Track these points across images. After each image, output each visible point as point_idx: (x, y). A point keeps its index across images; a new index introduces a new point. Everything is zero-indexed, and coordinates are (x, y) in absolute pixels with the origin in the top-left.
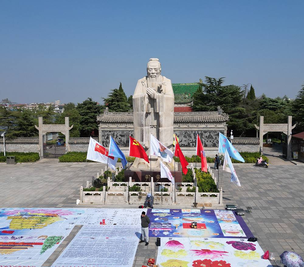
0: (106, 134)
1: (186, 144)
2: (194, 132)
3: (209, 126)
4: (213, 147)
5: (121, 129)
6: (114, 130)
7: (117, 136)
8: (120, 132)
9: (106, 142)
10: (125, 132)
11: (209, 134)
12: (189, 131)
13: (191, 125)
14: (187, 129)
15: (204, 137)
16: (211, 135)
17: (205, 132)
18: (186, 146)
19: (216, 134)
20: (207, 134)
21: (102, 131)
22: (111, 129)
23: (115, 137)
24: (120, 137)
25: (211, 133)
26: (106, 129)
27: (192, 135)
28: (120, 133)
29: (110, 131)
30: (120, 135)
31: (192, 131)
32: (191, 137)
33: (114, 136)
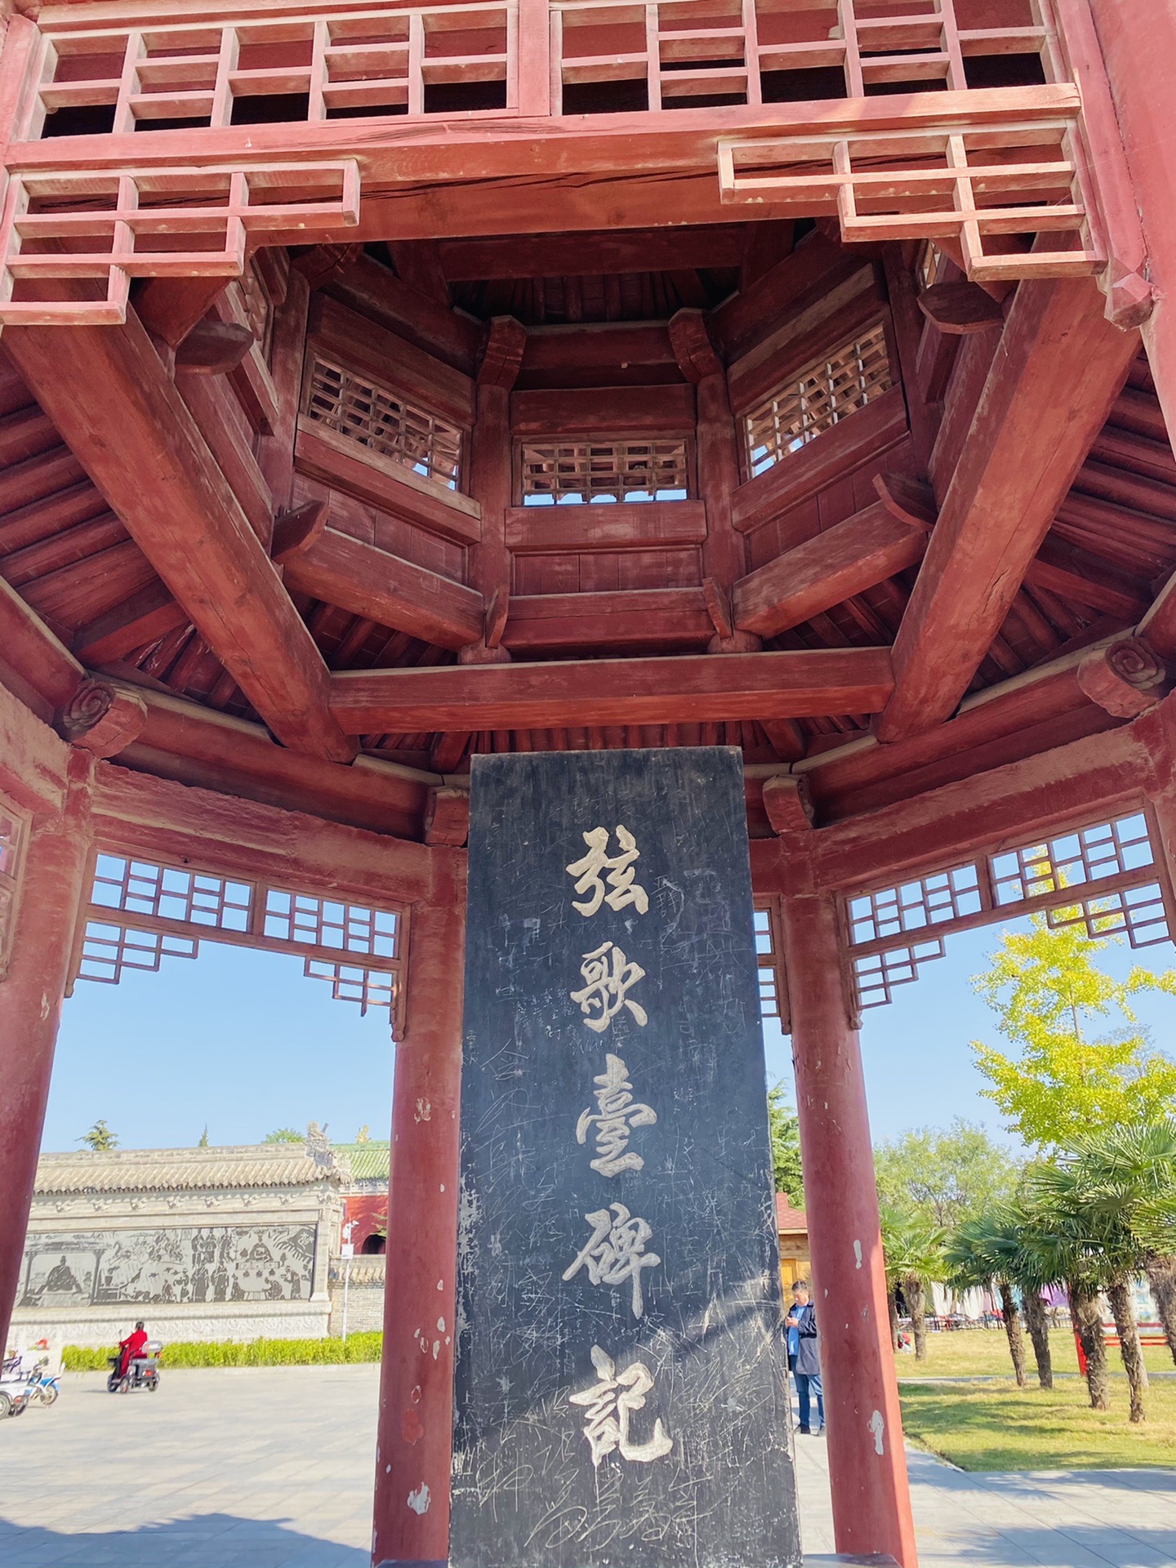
1: (155, 1289)
2: (195, 1232)
3: (259, 1201)
4: (267, 1299)
11: (255, 1240)
12: (174, 1229)
13: (182, 1203)
14: (167, 1222)
15: (232, 1255)
16: (263, 1246)
17: (241, 1231)
18: (156, 1299)
19: (285, 1237)
20: (248, 1242)
25: (265, 1237)
27: (187, 1250)
31: (187, 1228)
32: (179, 1256)
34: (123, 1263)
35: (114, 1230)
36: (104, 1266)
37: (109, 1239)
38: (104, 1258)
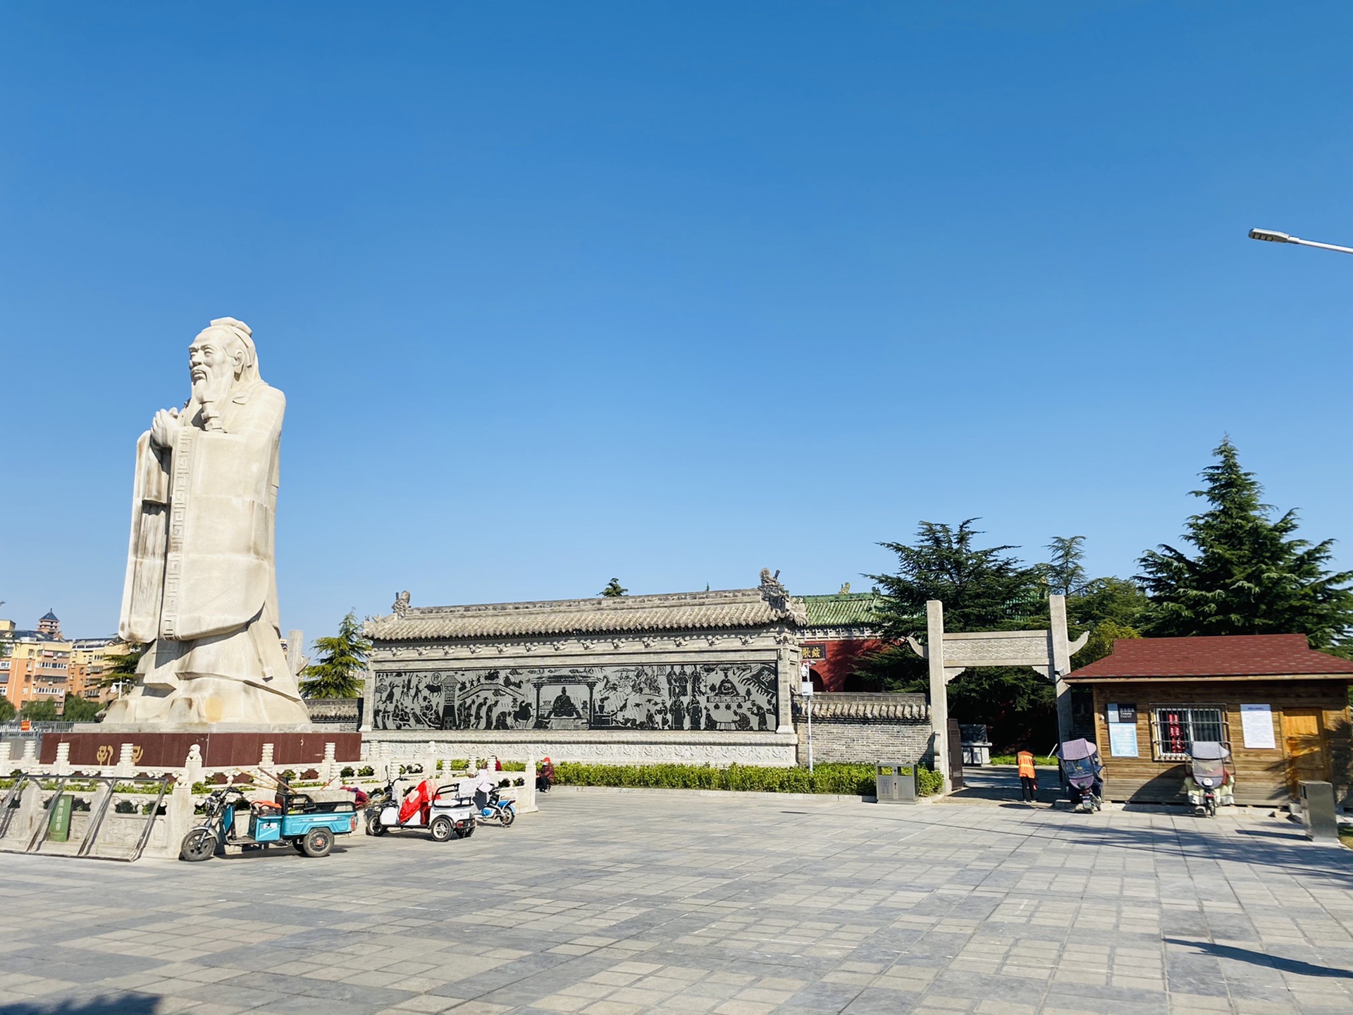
0: (387, 682)
1: (641, 718)
2: (668, 669)
3: (723, 642)
4: (737, 730)
5: (430, 665)
6: (412, 666)
7: (418, 691)
8: (429, 674)
9: (385, 712)
10: (444, 675)
11: (721, 676)
12: (650, 665)
13: (656, 644)
14: (644, 659)
15: (703, 689)
16: (728, 681)
17: (709, 668)
18: (642, 727)
19: (748, 675)
20: (716, 678)
21: (377, 672)
22: (401, 666)
23: (413, 692)
24: (426, 692)
25: (730, 674)
26: (387, 666)
27: (663, 682)
28: (429, 679)
29: (399, 674)
30: (429, 687)
31: (661, 665)
32: (657, 689)
33: (409, 688)
34: (611, 694)
35: (602, 666)
36: (597, 696)
37: (597, 674)
38: (596, 689)
